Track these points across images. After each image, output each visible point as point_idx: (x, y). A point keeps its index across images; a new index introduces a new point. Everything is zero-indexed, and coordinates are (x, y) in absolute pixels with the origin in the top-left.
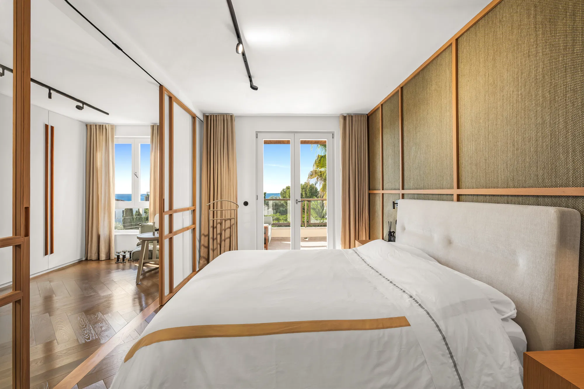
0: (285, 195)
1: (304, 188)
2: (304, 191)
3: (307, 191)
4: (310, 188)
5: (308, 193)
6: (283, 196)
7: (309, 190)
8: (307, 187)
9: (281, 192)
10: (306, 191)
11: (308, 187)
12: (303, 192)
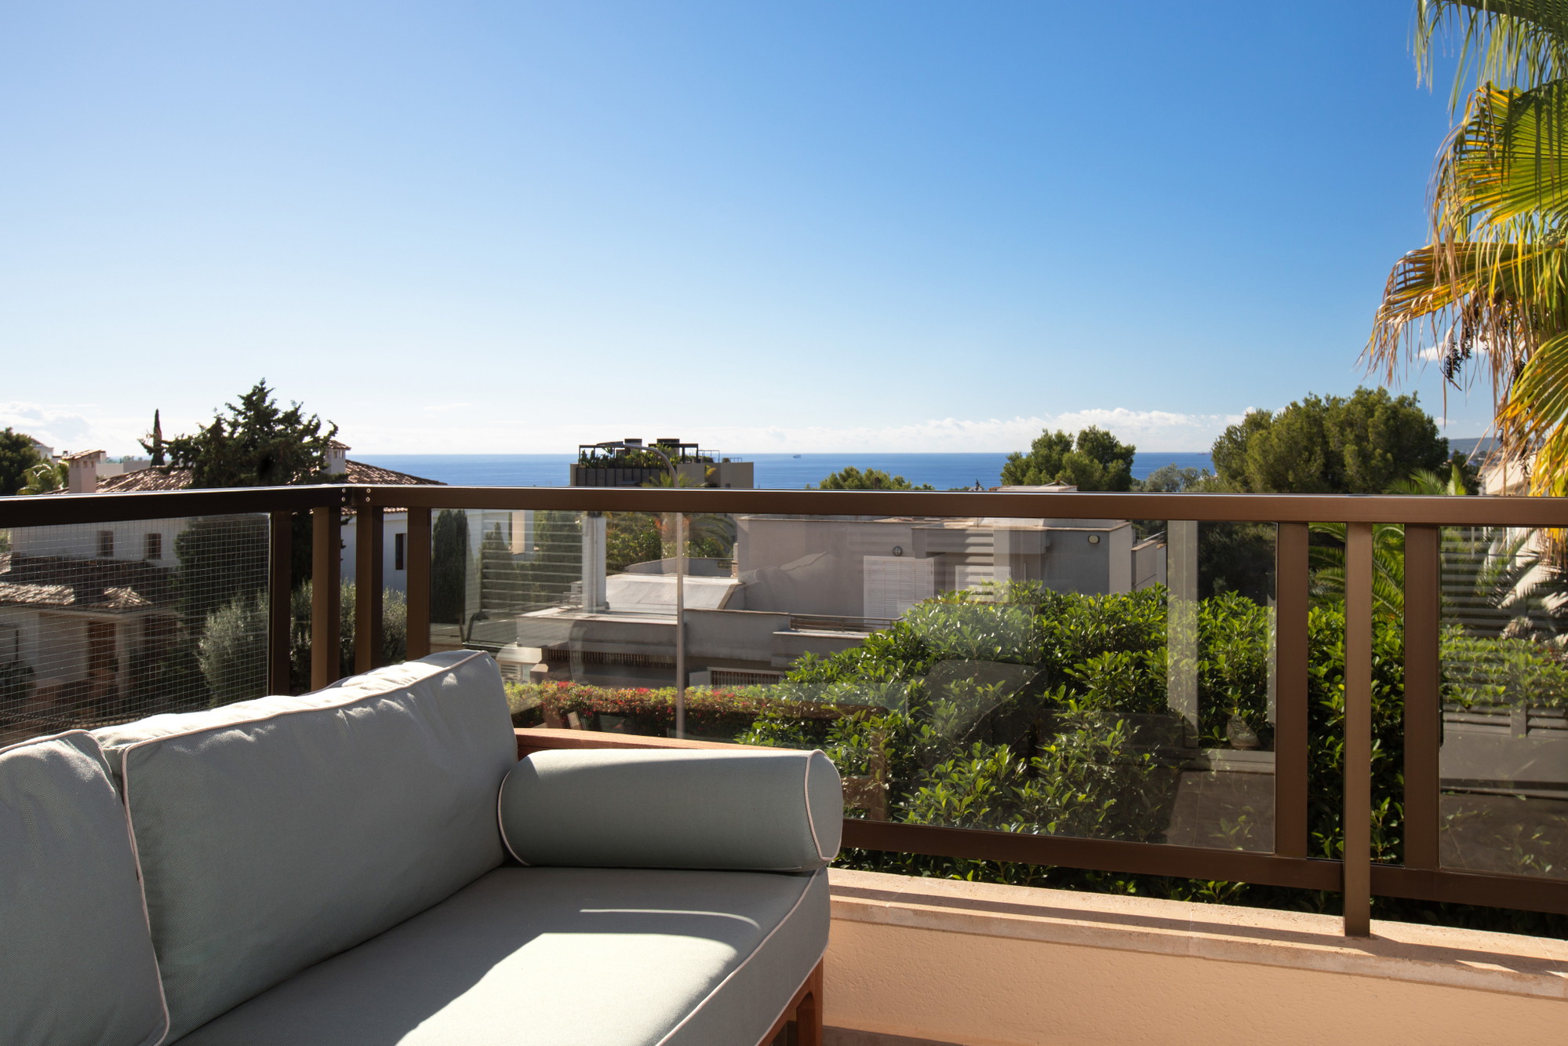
0: (1243, 461)
1: (1351, 424)
2: (1352, 437)
3: (1371, 437)
4: (1391, 422)
5: (1378, 451)
6: (1228, 468)
7: (1379, 434)
8: (1370, 412)
9: (1219, 447)
10: (1360, 439)
11: (1377, 414)
12: (1343, 444)
